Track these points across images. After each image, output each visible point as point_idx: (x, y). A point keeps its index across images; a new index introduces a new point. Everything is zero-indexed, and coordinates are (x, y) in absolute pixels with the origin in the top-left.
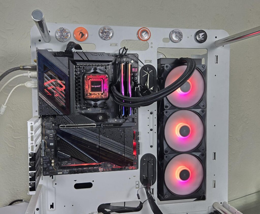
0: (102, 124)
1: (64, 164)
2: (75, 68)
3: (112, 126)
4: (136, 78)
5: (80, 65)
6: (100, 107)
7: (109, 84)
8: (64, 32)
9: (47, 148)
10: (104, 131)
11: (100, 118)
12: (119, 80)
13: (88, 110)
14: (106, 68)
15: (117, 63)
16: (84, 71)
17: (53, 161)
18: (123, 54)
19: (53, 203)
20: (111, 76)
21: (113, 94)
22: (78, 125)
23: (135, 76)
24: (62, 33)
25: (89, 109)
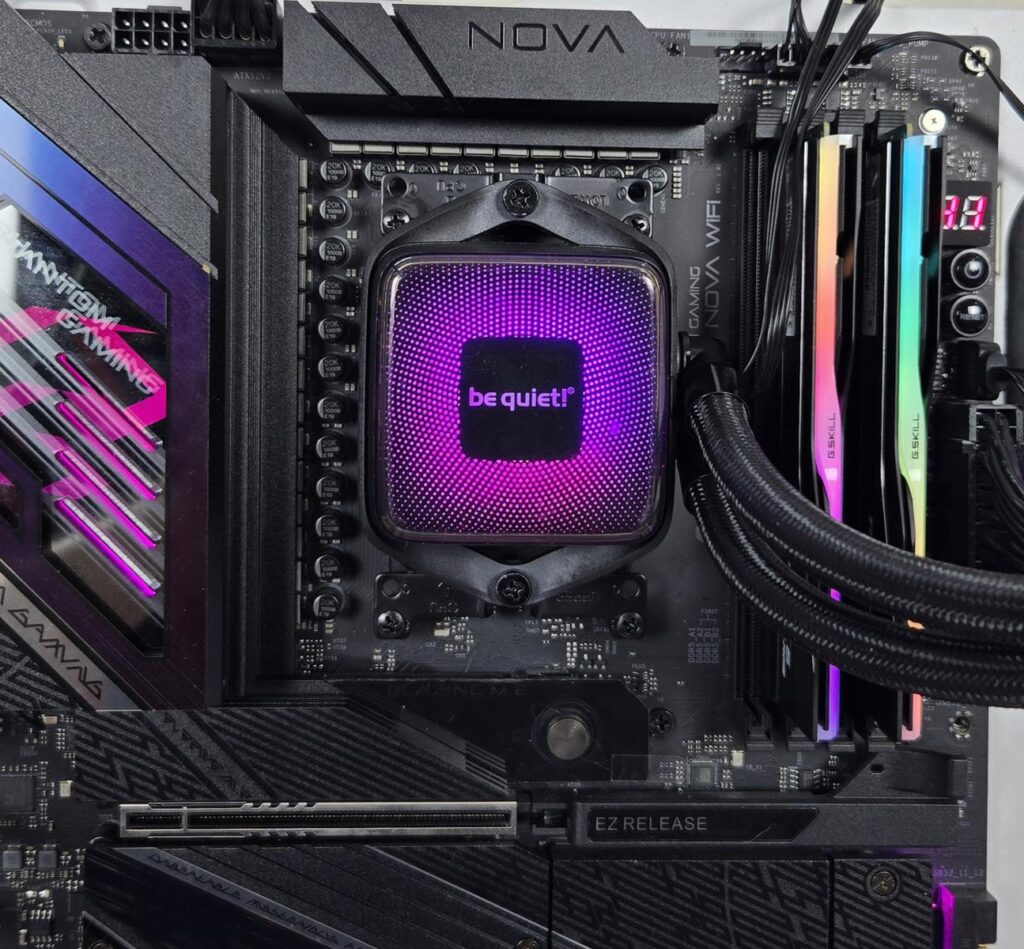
0: (582, 809)
2: (304, 184)
3: (697, 835)
4: (972, 302)
5: (365, 157)
6: (568, 617)
7: (675, 368)
10: (607, 884)
11: (567, 736)
12: (783, 329)
13: (438, 633)
14: (638, 192)
15: (764, 130)
16: (395, 220)
18: (833, 40)
20: (696, 277)
21: (710, 484)
22: (319, 806)
23: (961, 276)
25: (445, 633)
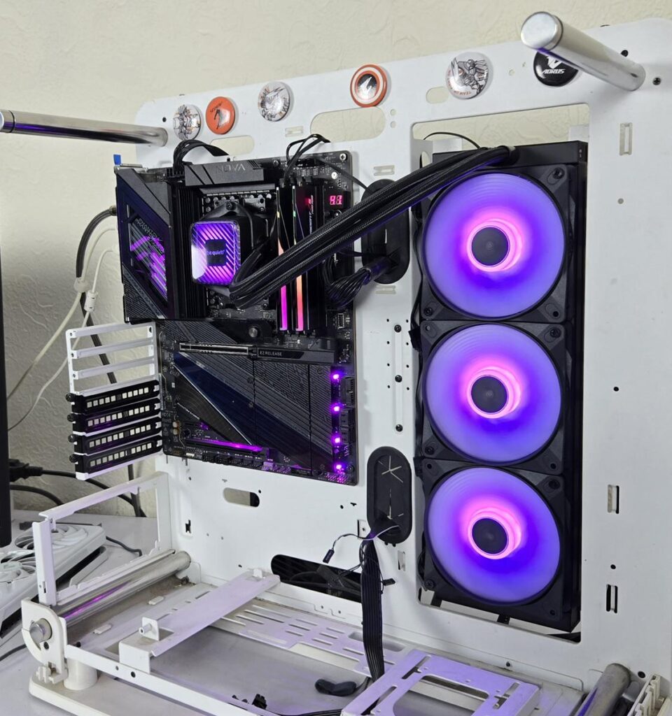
0: (258, 350)
1: (197, 436)
2: (203, 204)
3: (280, 357)
5: (213, 197)
8: (186, 116)
9: (167, 392)
10: (264, 367)
11: (253, 332)
14: (262, 201)
17: (175, 425)
19: (190, 521)
22: (213, 346)
24: (183, 119)
